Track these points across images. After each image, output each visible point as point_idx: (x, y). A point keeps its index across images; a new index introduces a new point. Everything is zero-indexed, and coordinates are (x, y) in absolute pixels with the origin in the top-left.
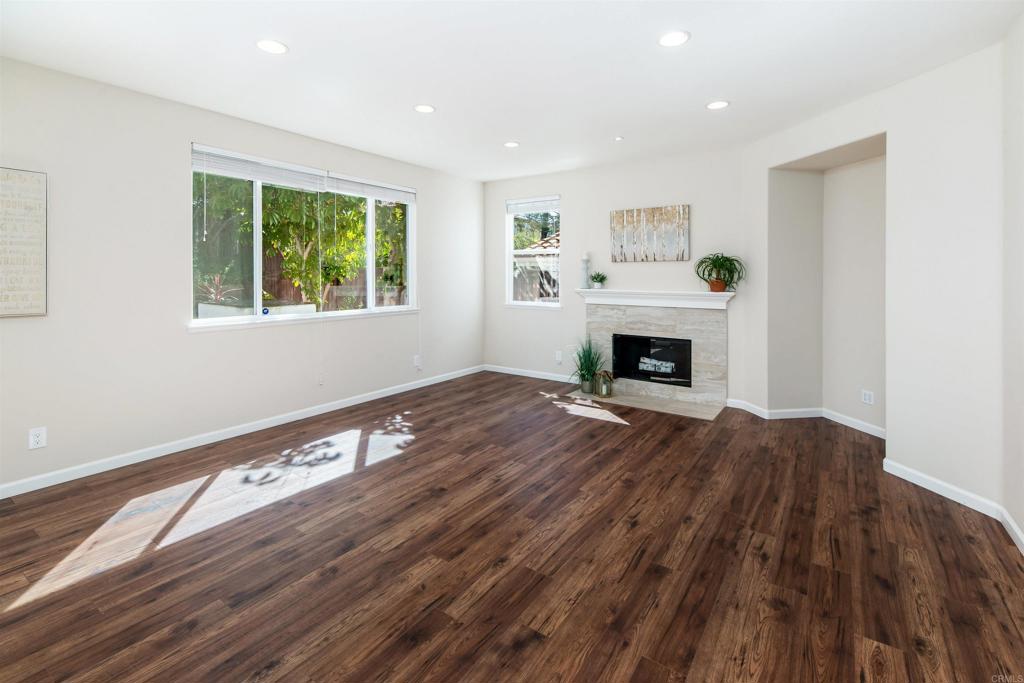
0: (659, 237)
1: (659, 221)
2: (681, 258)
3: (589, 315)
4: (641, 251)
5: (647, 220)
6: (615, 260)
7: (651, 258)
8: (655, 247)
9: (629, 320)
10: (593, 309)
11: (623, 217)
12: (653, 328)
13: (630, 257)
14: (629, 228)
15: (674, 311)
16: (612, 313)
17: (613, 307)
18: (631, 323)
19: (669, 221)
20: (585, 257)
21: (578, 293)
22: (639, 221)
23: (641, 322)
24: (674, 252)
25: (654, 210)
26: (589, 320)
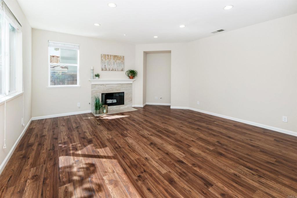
0: (117, 64)
1: (117, 59)
2: (122, 70)
3: (92, 88)
4: (111, 67)
5: (113, 59)
6: (103, 70)
7: (114, 70)
8: (115, 67)
9: (107, 88)
10: (94, 86)
11: (105, 57)
12: (114, 90)
13: (108, 69)
14: (108, 60)
15: (119, 85)
16: (101, 87)
17: (101, 85)
18: (108, 89)
19: (119, 60)
20: (92, 68)
21: (89, 81)
22: (111, 59)
23: (111, 89)
24: (120, 68)
25: (115, 56)
26: (92, 90)
